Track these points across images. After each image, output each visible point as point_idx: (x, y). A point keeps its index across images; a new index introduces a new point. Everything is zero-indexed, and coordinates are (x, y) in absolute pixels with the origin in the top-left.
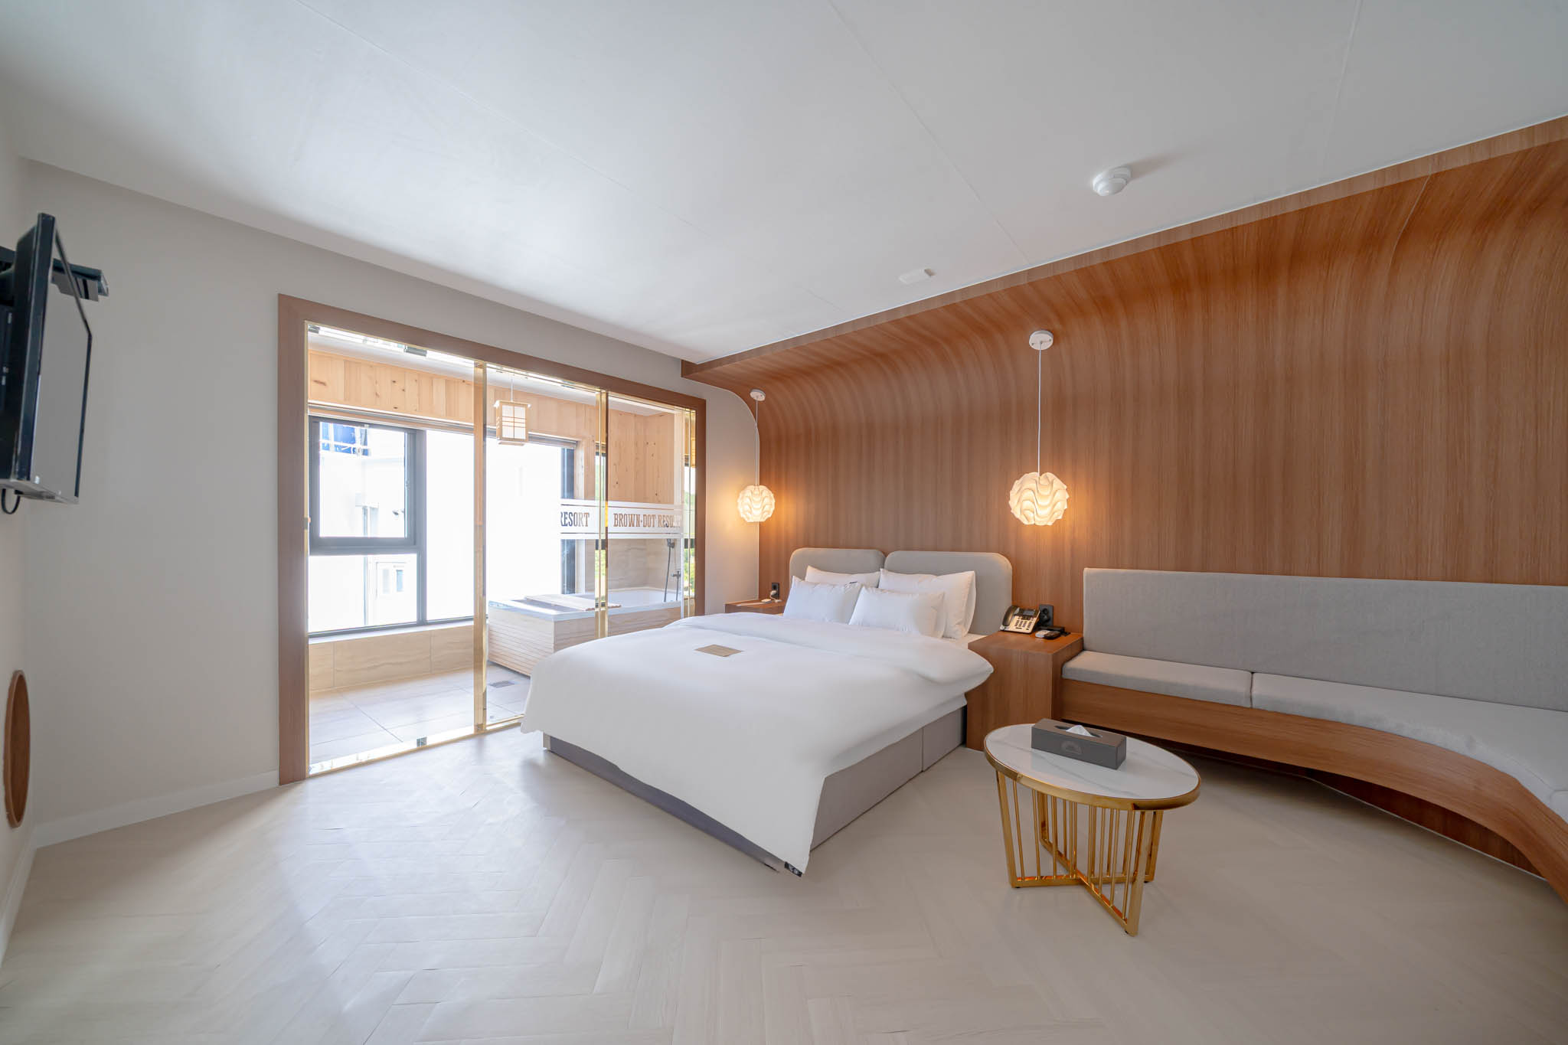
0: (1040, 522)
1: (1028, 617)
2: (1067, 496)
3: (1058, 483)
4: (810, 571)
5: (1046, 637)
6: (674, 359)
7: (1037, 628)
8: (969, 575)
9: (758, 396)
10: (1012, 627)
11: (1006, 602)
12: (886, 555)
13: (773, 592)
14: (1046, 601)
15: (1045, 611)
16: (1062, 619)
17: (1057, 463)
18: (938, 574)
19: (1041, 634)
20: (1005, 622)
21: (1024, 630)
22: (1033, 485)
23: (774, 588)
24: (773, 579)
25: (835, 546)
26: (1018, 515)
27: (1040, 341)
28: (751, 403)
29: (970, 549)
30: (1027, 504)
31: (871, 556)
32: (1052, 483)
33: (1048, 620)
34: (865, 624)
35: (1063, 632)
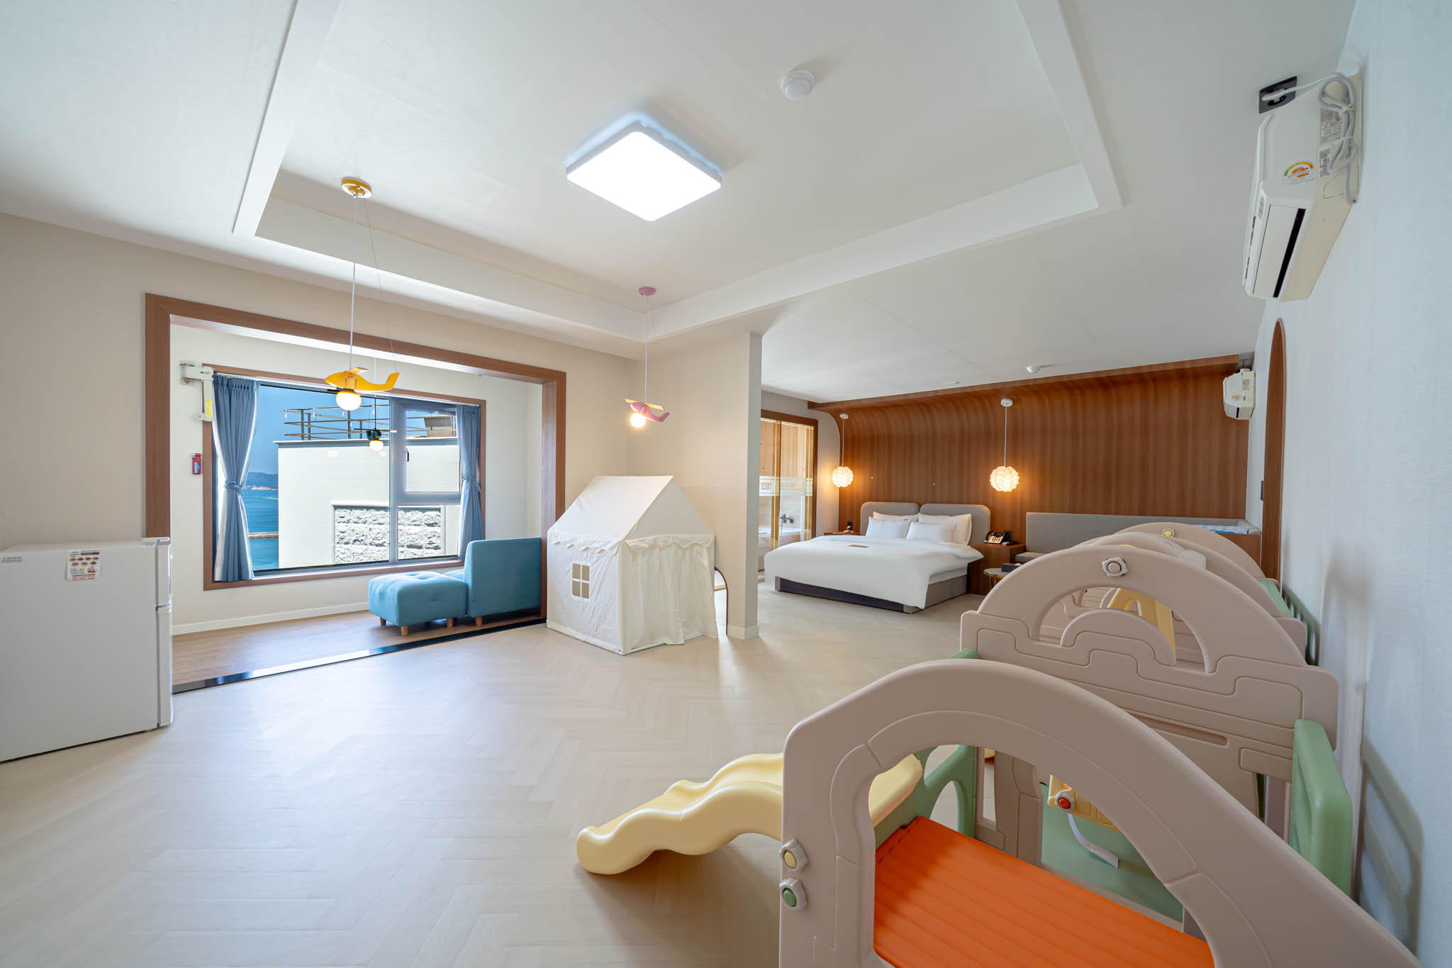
0: (1005, 490)
1: (998, 536)
2: (1018, 478)
3: (1014, 472)
4: (875, 514)
5: (1007, 544)
6: (805, 401)
7: (1003, 541)
8: (968, 517)
9: (844, 416)
10: (990, 541)
11: (987, 530)
12: (920, 506)
13: (849, 527)
14: (1008, 528)
15: (1007, 534)
16: (1016, 537)
17: (1014, 462)
18: (951, 515)
19: (1005, 543)
20: (987, 539)
21: (996, 542)
22: (1002, 473)
23: (849, 524)
24: (848, 519)
25: (889, 500)
26: (994, 486)
27: (1007, 403)
28: (839, 421)
29: (968, 503)
30: (999, 482)
31: (913, 506)
32: (1011, 472)
33: (1009, 538)
34: (915, 539)
35: (1016, 543)
